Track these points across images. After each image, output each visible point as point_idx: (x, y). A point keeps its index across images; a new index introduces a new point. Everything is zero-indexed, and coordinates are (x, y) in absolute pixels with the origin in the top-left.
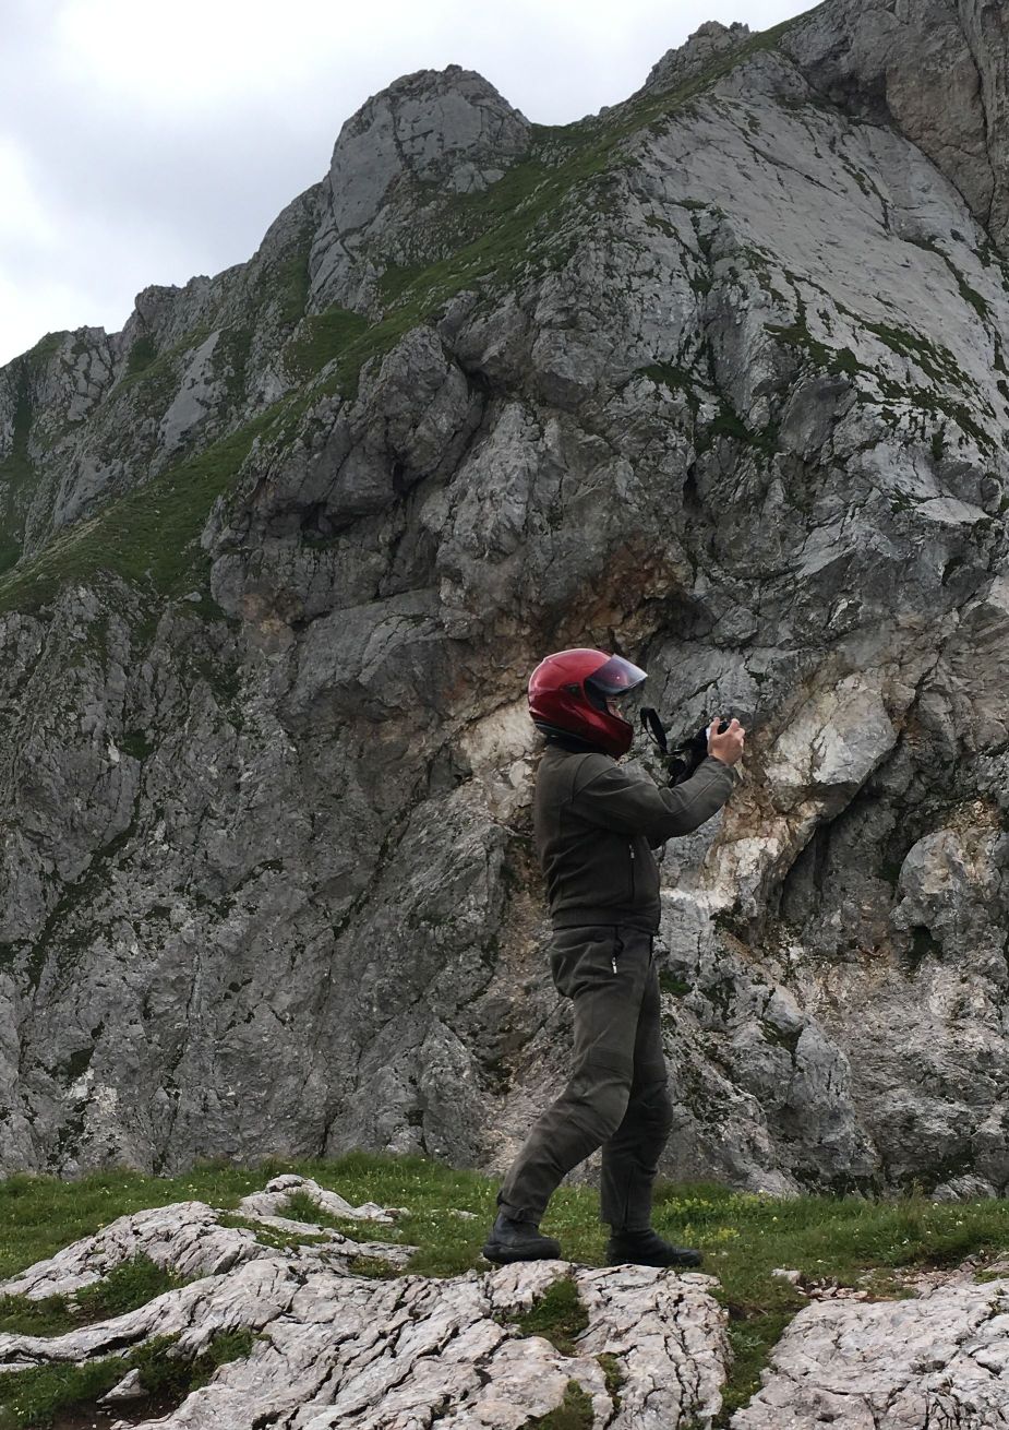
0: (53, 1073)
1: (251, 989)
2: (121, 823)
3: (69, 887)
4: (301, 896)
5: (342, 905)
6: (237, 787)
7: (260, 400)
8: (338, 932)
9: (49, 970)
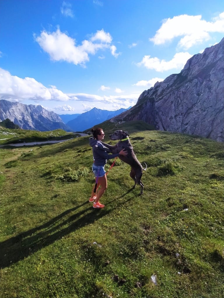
0: (184, 125)
1: (206, 119)
2: (196, 102)
3: (189, 108)
4: (213, 110)
5: (218, 111)
6: (209, 99)
7: (219, 57)
8: (217, 114)
9: (186, 115)
